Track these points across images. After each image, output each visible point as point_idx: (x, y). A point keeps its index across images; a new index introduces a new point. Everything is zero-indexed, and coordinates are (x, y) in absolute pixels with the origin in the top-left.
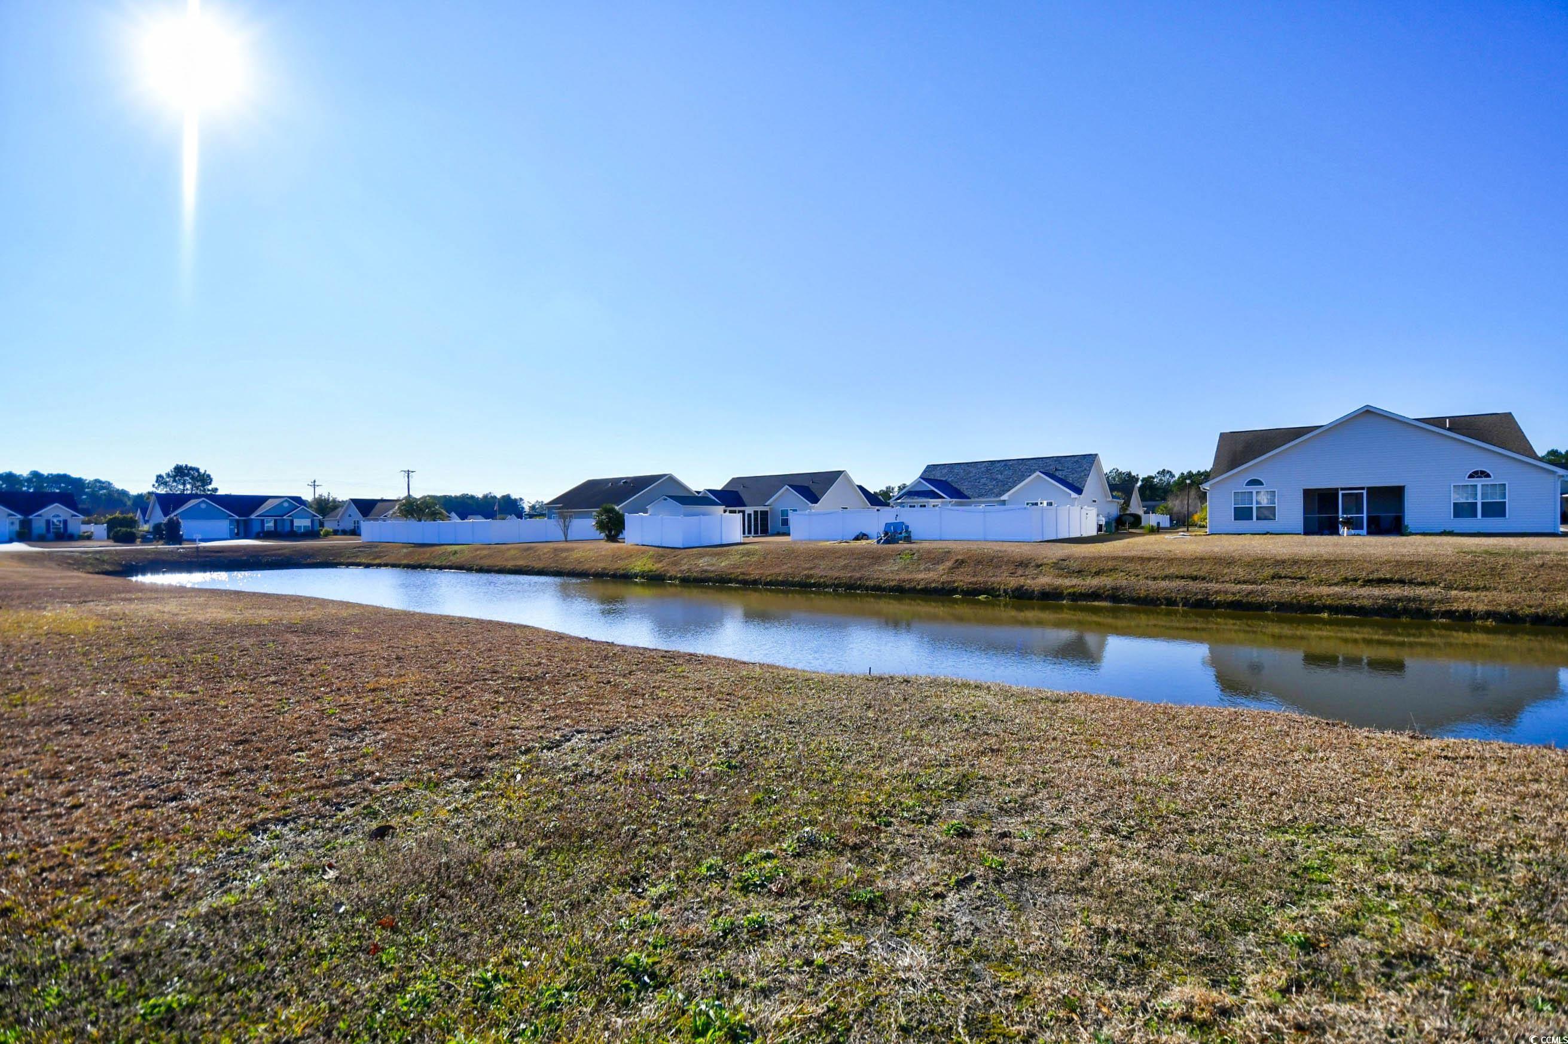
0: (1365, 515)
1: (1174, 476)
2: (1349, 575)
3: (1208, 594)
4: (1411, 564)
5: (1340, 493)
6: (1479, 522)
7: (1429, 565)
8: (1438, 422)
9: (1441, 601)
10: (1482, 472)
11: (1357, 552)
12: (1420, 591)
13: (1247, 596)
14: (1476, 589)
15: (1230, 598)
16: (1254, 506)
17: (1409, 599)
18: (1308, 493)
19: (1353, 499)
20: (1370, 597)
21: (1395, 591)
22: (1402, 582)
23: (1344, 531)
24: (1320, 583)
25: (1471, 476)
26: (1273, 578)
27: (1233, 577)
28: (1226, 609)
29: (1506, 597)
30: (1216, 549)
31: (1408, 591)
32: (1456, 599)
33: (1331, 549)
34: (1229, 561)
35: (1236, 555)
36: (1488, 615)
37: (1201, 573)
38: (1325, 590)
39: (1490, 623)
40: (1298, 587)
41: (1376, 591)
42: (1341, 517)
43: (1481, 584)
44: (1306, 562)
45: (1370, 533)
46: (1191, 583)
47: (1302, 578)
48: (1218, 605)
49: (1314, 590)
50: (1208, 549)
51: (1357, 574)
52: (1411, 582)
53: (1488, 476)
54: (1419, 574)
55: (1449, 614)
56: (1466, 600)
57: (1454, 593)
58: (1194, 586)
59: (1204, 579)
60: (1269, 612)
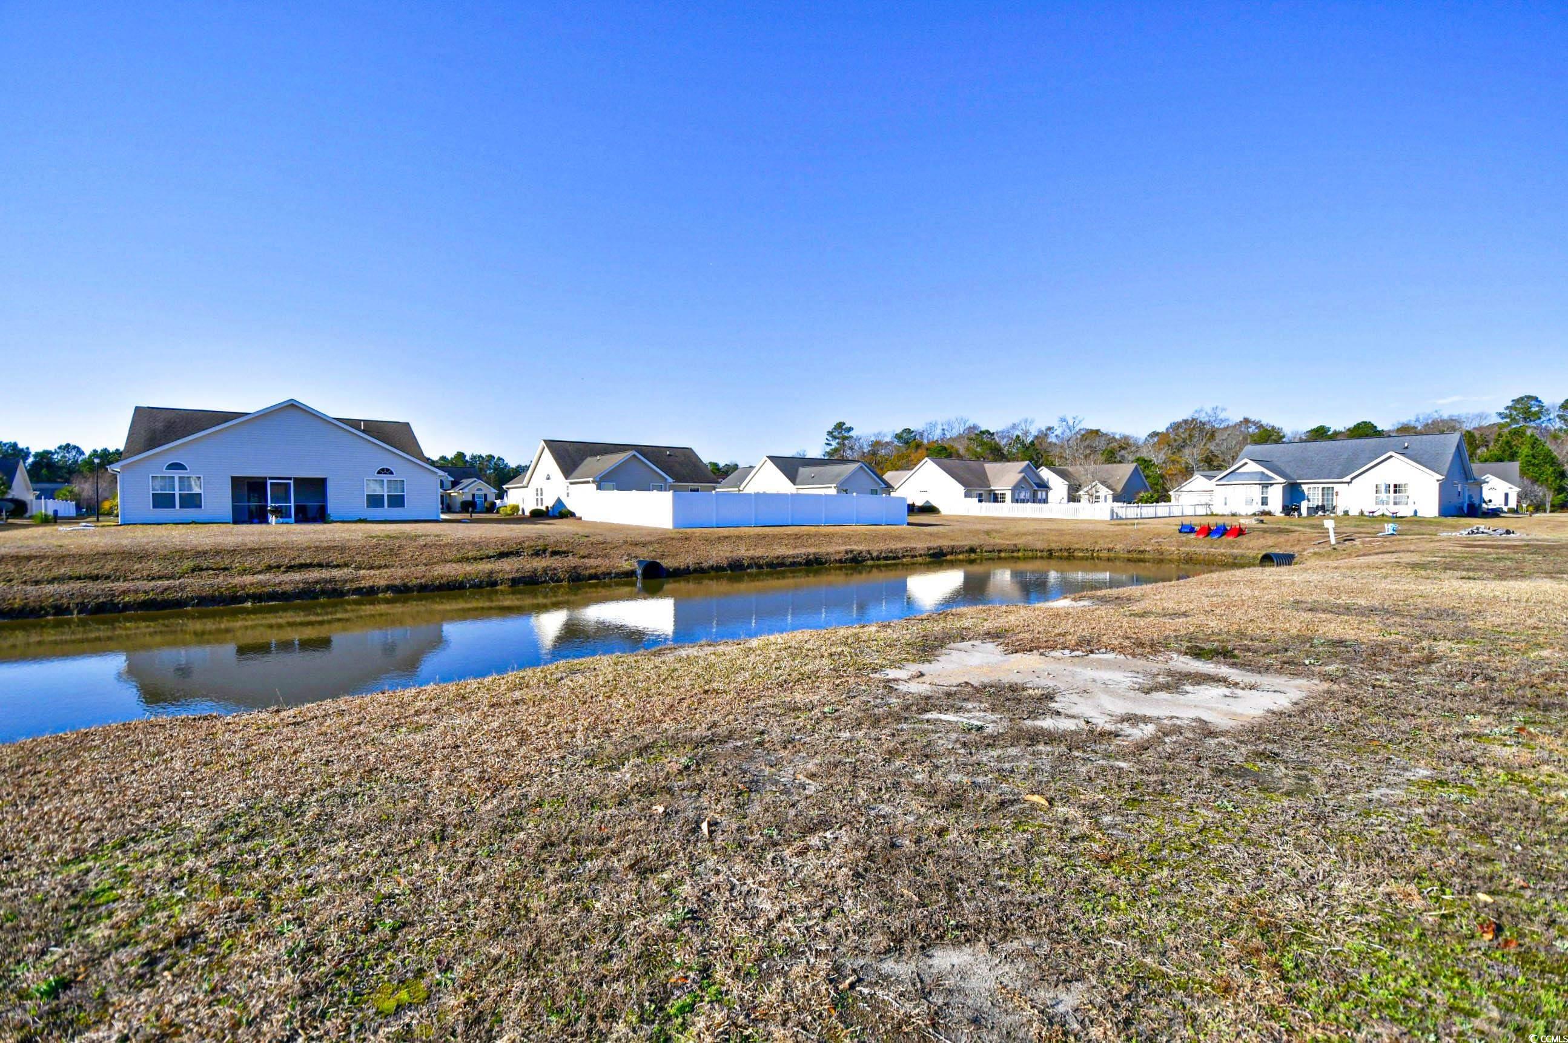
0: (292, 504)
1: (83, 453)
2: (273, 562)
3: (113, 595)
4: (328, 549)
5: (269, 482)
6: (386, 512)
7: (343, 549)
8: (354, 423)
9: (352, 581)
10: (388, 470)
11: (281, 540)
12: (336, 573)
13: (162, 593)
14: (379, 567)
15: (142, 597)
16: (177, 493)
17: (326, 581)
18: (236, 481)
19: (281, 488)
20: (291, 581)
21: (315, 575)
22: (320, 565)
23: (272, 519)
24: (244, 572)
25: (379, 473)
26: (193, 571)
27: (145, 573)
28: (135, 610)
29: (400, 572)
30: (125, 542)
31: (325, 574)
32: (364, 578)
33: (256, 538)
34: (141, 555)
35: (150, 548)
36: (388, 588)
37: (101, 572)
38: (248, 579)
39: (389, 595)
40: (221, 578)
41: (297, 576)
42: (270, 505)
43: (382, 563)
44: (229, 552)
45: (298, 521)
46: (90, 584)
47: (225, 569)
48: (127, 607)
49: (237, 580)
50: (114, 542)
51: (282, 561)
52: (328, 566)
53: (392, 473)
54: (335, 557)
55: (358, 591)
56: (371, 577)
57: (362, 572)
58: (92, 587)
59: (108, 577)
60: (189, 608)
